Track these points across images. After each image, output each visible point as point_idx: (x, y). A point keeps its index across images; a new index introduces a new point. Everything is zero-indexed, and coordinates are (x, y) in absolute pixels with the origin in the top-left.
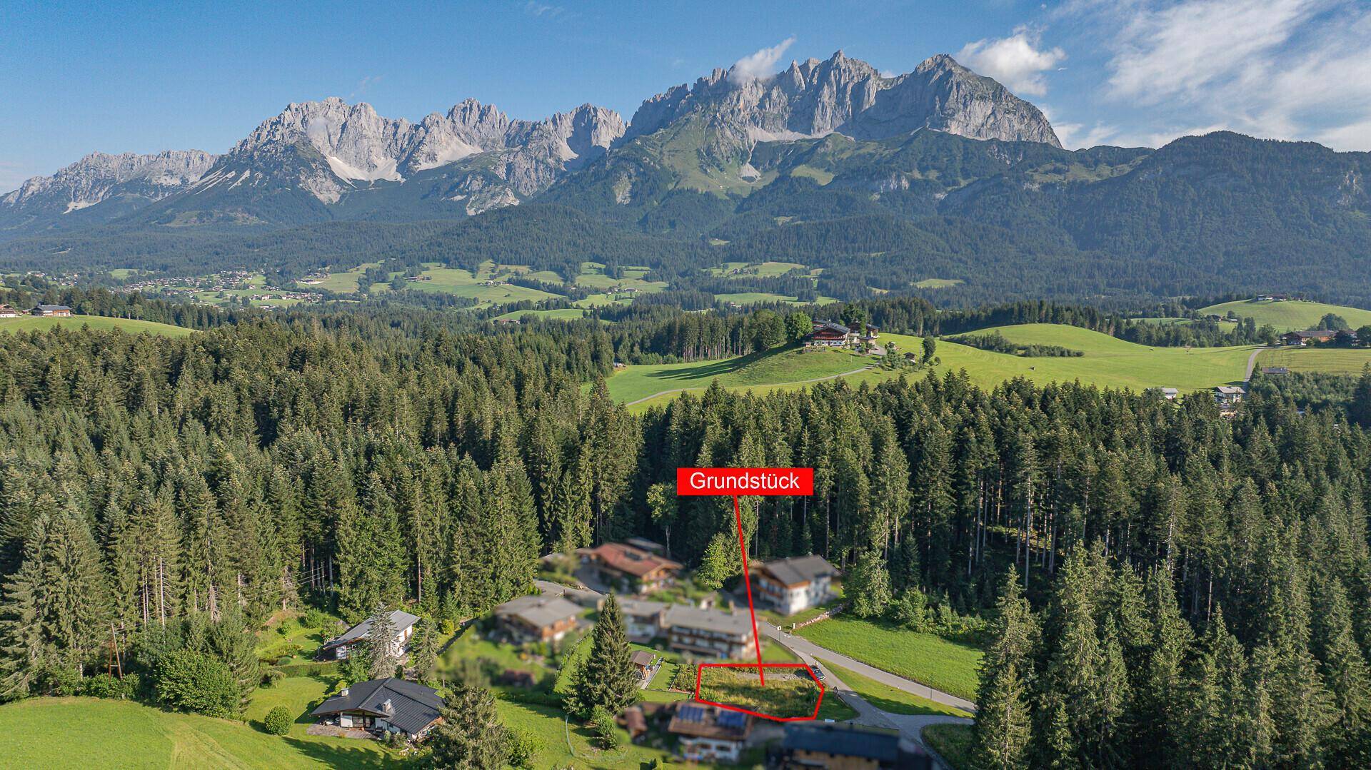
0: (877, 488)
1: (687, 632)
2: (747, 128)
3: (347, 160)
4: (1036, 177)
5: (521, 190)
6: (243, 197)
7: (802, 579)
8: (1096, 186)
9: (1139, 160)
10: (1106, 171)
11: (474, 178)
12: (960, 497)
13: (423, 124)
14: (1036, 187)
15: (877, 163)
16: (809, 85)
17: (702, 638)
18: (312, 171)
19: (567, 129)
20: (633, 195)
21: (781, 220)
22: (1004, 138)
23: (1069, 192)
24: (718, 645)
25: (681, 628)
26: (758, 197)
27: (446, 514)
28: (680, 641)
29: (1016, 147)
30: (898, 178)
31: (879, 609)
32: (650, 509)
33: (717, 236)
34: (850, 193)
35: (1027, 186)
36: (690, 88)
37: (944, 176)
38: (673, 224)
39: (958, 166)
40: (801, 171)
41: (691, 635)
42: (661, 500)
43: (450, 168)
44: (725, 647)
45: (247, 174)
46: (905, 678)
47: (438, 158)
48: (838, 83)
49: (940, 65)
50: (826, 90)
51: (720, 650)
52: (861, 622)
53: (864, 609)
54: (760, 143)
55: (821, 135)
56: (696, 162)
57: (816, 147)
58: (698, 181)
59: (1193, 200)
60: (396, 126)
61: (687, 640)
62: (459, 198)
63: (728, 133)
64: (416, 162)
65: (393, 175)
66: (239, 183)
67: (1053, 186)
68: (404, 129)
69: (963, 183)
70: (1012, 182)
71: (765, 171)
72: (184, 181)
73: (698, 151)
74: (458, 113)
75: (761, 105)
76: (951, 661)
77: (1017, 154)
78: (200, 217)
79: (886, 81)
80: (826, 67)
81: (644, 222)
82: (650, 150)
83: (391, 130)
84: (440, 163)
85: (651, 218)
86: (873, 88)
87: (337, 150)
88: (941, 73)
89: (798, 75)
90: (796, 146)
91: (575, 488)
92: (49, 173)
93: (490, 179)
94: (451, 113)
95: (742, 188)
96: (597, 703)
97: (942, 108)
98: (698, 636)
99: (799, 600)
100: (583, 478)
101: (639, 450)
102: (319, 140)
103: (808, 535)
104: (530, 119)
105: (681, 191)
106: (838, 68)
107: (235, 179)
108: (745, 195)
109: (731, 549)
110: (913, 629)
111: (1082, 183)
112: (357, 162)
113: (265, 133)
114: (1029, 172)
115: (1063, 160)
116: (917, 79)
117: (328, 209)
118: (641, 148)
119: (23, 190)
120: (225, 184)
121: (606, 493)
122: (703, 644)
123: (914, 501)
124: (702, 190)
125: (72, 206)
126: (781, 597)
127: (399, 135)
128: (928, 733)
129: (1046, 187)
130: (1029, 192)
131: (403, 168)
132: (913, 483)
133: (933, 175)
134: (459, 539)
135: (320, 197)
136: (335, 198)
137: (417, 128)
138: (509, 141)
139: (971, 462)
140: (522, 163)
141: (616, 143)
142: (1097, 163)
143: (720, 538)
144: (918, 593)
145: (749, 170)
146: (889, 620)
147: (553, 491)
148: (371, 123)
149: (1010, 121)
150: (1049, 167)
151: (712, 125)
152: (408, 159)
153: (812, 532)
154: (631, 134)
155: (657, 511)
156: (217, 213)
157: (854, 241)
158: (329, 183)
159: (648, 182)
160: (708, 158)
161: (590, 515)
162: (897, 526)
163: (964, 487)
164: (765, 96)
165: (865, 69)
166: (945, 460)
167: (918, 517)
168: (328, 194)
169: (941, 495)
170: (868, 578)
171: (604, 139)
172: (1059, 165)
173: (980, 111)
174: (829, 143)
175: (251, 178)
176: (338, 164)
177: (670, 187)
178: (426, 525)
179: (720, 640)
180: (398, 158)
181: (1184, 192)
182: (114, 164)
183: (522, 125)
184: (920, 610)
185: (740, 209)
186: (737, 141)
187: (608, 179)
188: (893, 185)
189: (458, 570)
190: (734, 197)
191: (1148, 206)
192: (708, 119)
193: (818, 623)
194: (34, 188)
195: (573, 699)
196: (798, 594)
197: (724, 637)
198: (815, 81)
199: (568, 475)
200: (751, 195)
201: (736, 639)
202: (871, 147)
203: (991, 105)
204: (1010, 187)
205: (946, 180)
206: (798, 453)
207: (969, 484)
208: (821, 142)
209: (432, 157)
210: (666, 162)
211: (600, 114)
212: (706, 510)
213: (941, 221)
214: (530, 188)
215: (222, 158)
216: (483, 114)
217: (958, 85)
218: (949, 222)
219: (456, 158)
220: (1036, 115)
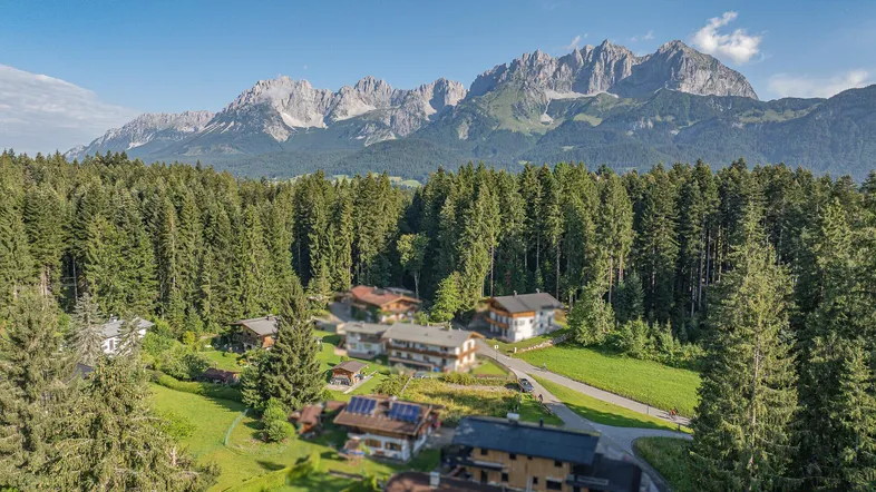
0: (602, 226)
1: (403, 346)
2: (545, 90)
3: (292, 115)
4: (741, 119)
5: (400, 132)
6: (229, 138)
7: (527, 310)
8: (783, 124)
9: (815, 106)
10: (790, 114)
11: (370, 125)
12: (682, 241)
13: (340, 92)
14: (741, 125)
15: (632, 111)
16: (586, 62)
17: (417, 352)
18: (271, 122)
19: (429, 94)
20: (470, 134)
21: (566, 148)
22: (718, 94)
23: (764, 128)
24: (432, 359)
25: (400, 342)
26: (551, 134)
27: (201, 240)
28: (399, 355)
29: (726, 99)
30: (646, 121)
31: (600, 337)
32: (399, 255)
33: (523, 159)
34: (613, 130)
35: (734, 124)
36: (508, 66)
37: (677, 119)
38: (495, 151)
39: (687, 113)
40: (580, 117)
41: (407, 349)
42: (409, 247)
43: (356, 119)
44: (438, 361)
45: (232, 124)
46: (622, 396)
47: (349, 113)
48: (606, 60)
49: (675, 47)
50: (598, 65)
51: (434, 364)
52: (583, 351)
53: (586, 338)
54: (553, 100)
55: (594, 95)
56: (511, 113)
57: (590, 102)
58: (512, 124)
59: (856, 133)
60: (323, 94)
61: (404, 354)
62: (360, 137)
63: (532, 94)
64: (335, 116)
65: (321, 124)
66: (227, 129)
67: (753, 124)
68: (328, 95)
69: (690, 124)
70: (725, 122)
71: (557, 118)
72: (196, 129)
73: (512, 106)
74: (361, 85)
75: (555, 76)
76: (671, 383)
77: (728, 105)
78: (203, 150)
79: (638, 59)
80: (598, 50)
81: (476, 151)
82: (481, 105)
83: (320, 96)
84: (350, 116)
85: (481, 148)
86: (629, 64)
87: (287, 109)
88: (675, 52)
89: (579, 56)
90: (578, 101)
91: (337, 239)
92: (120, 126)
93: (380, 125)
94: (357, 85)
95: (542, 128)
96: (273, 395)
97: (676, 75)
98: (414, 350)
99: (524, 329)
100: (344, 229)
101: (400, 214)
102: (276, 104)
103: (540, 280)
104: (406, 88)
105: (501, 131)
106: (605, 50)
107: (224, 127)
108: (543, 133)
109: (465, 286)
110: (633, 356)
111: (774, 122)
112: (299, 116)
113: (243, 100)
114: (736, 115)
115: (760, 108)
116: (658, 57)
117: (280, 144)
118: (475, 104)
119: (106, 136)
120: (219, 130)
121: (365, 245)
122: (418, 358)
123: (638, 243)
124: (514, 130)
125: (131, 145)
126: (507, 326)
127: (325, 99)
128: (640, 444)
129: (748, 125)
130: (736, 129)
131: (326, 120)
132: (637, 225)
133: (670, 118)
134: (209, 263)
135: (276, 138)
136: (285, 138)
137: (336, 95)
138: (393, 102)
139: (695, 208)
140: (400, 115)
141: (461, 102)
142: (784, 109)
143: (455, 276)
144: (639, 322)
145: (545, 118)
146: (611, 347)
147: (319, 242)
148: (308, 92)
149: (723, 83)
150: (750, 112)
151: (522, 89)
152: (330, 115)
153: (543, 275)
154: (469, 96)
155: (405, 257)
156: (213, 148)
157: (615, 160)
158: (282, 129)
159: (480, 125)
160: (519, 110)
161: (350, 262)
162: (622, 265)
163: (688, 232)
164: (556, 70)
165: (624, 51)
166: (669, 206)
167: (642, 259)
168: (280, 136)
169: (665, 239)
170: (590, 308)
171: (453, 99)
172: (757, 111)
173: (702, 77)
174: (599, 99)
175: (235, 127)
176: (287, 118)
177: (494, 128)
178: (180, 248)
179: (435, 354)
180: (324, 114)
181: (849, 127)
182: (156, 120)
183: (401, 92)
184: (642, 339)
185: (539, 142)
186: (537, 99)
187: (455, 123)
188: (642, 125)
189: (207, 289)
190: (535, 134)
191: (821, 136)
192: (520, 86)
193: (540, 350)
194: (111, 135)
195: (251, 391)
196: (522, 323)
197: (438, 350)
198: (590, 60)
199: (333, 228)
200: (547, 134)
201: (450, 352)
202: (627, 101)
203: (709, 73)
204: (724, 126)
205: (679, 122)
206: (531, 205)
207: (692, 229)
208: (594, 99)
209: (345, 112)
210: (492, 113)
211: (450, 84)
212: (446, 254)
213: (675, 147)
214: (405, 132)
215: (217, 114)
216: (377, 86)
217: (687, 60)
218: (680, 148)
219: (360, 113)
220: (740, 79)
